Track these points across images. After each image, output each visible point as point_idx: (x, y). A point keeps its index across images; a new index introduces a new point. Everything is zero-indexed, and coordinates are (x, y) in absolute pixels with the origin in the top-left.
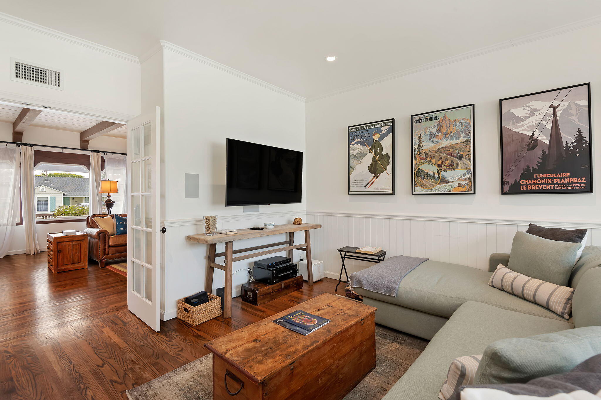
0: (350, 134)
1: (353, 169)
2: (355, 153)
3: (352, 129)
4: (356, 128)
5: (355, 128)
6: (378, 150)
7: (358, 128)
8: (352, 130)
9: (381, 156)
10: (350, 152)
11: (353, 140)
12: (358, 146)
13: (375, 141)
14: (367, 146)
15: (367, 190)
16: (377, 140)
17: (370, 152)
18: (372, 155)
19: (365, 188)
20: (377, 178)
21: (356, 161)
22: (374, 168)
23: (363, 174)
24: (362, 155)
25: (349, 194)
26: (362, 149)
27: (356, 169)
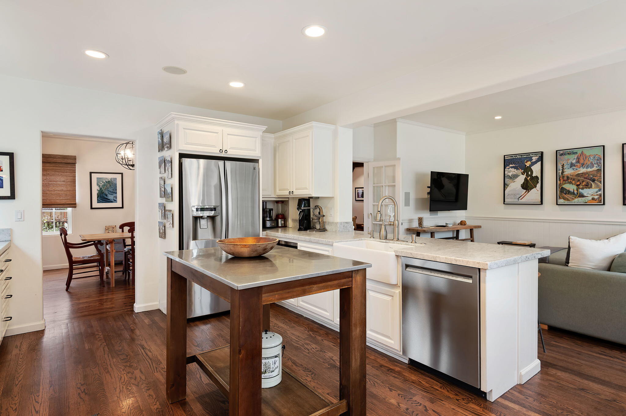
0: (506, 161)
1: (508, 186)
2: (510, 174)
3: (507, 157)
4: (511, 157)
5: (510, 157)
6: (529, 173)
8: (507, 158)
9: (532, 177)
10: (505, 173)
11: (508, 165)
12: (513, 170)
13: (526, 166)
14: (520, 170)
15: (520, 201)
16: (528, 166)
17: (522, 174)
18: (524, 176)
19: (518, 200)
20: (528, 193)
21: (511, 180)
22: (526, 185)
23: (517, 189)
24: (515, 176)
25: (504, 204)
26: (516, 172)
27: (510, 186)
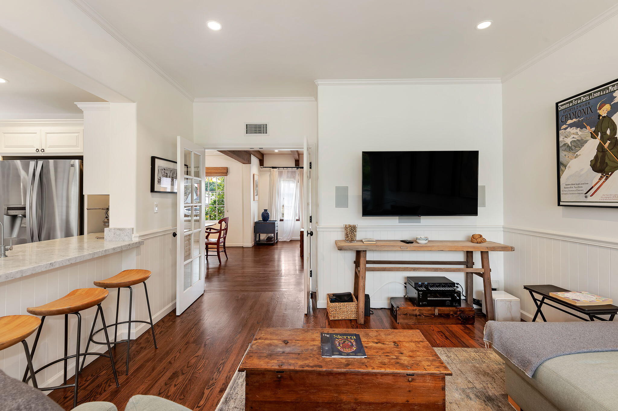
0: (560, 113)
1: (565, 166)
2: (568, 141)
3: (562, 105)
4: (569, 103)
5: (567, 103)
6: (608, 132)
7: (572, 102)
8: (562, 108)
9: (614, 141)
10: (560, 140)
11: (564, 123)
12: (573, 130)
13: (601, 117)
14: (588, 127)
15: (589, 199)
16: (605, 115)
17: (593, 137)
18: (597, 141)
19: (586, 197)
20: (606, 179)
21: (570, 154)
22: (600, 163)
23: (582, 173)
24: (579, 144)
25: (559, 205)
26: (580, 133)
27: (569, 167)
